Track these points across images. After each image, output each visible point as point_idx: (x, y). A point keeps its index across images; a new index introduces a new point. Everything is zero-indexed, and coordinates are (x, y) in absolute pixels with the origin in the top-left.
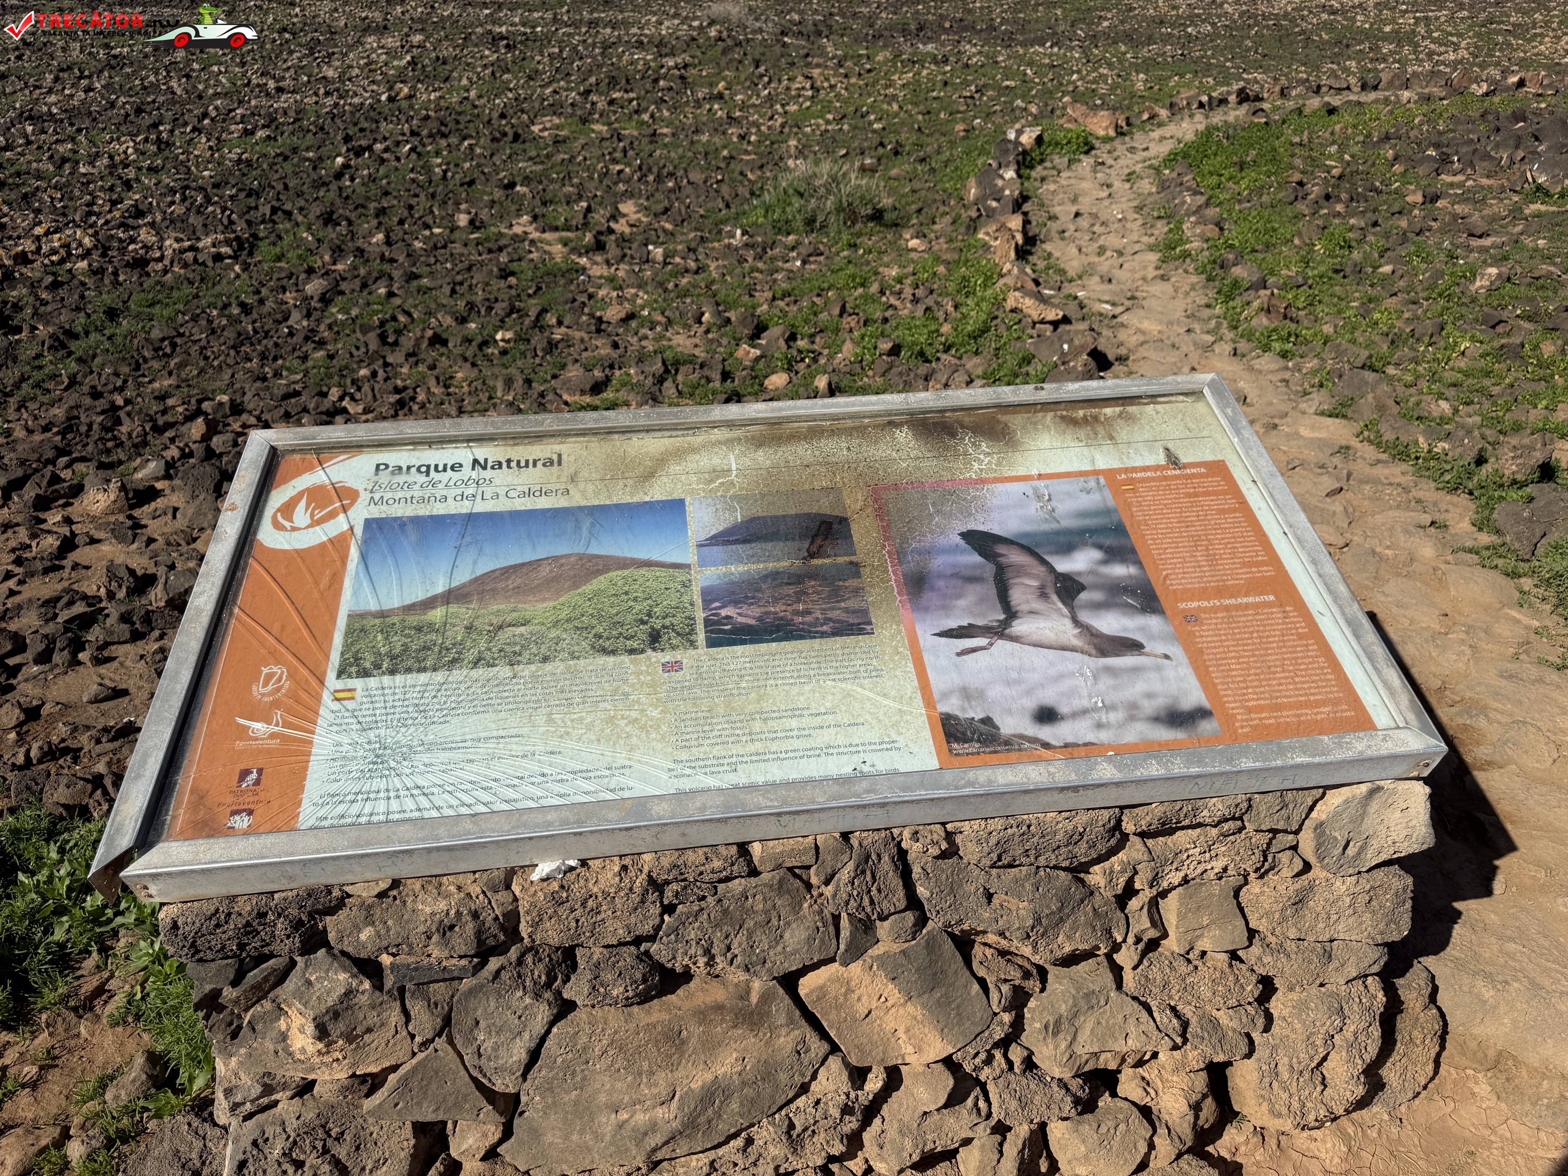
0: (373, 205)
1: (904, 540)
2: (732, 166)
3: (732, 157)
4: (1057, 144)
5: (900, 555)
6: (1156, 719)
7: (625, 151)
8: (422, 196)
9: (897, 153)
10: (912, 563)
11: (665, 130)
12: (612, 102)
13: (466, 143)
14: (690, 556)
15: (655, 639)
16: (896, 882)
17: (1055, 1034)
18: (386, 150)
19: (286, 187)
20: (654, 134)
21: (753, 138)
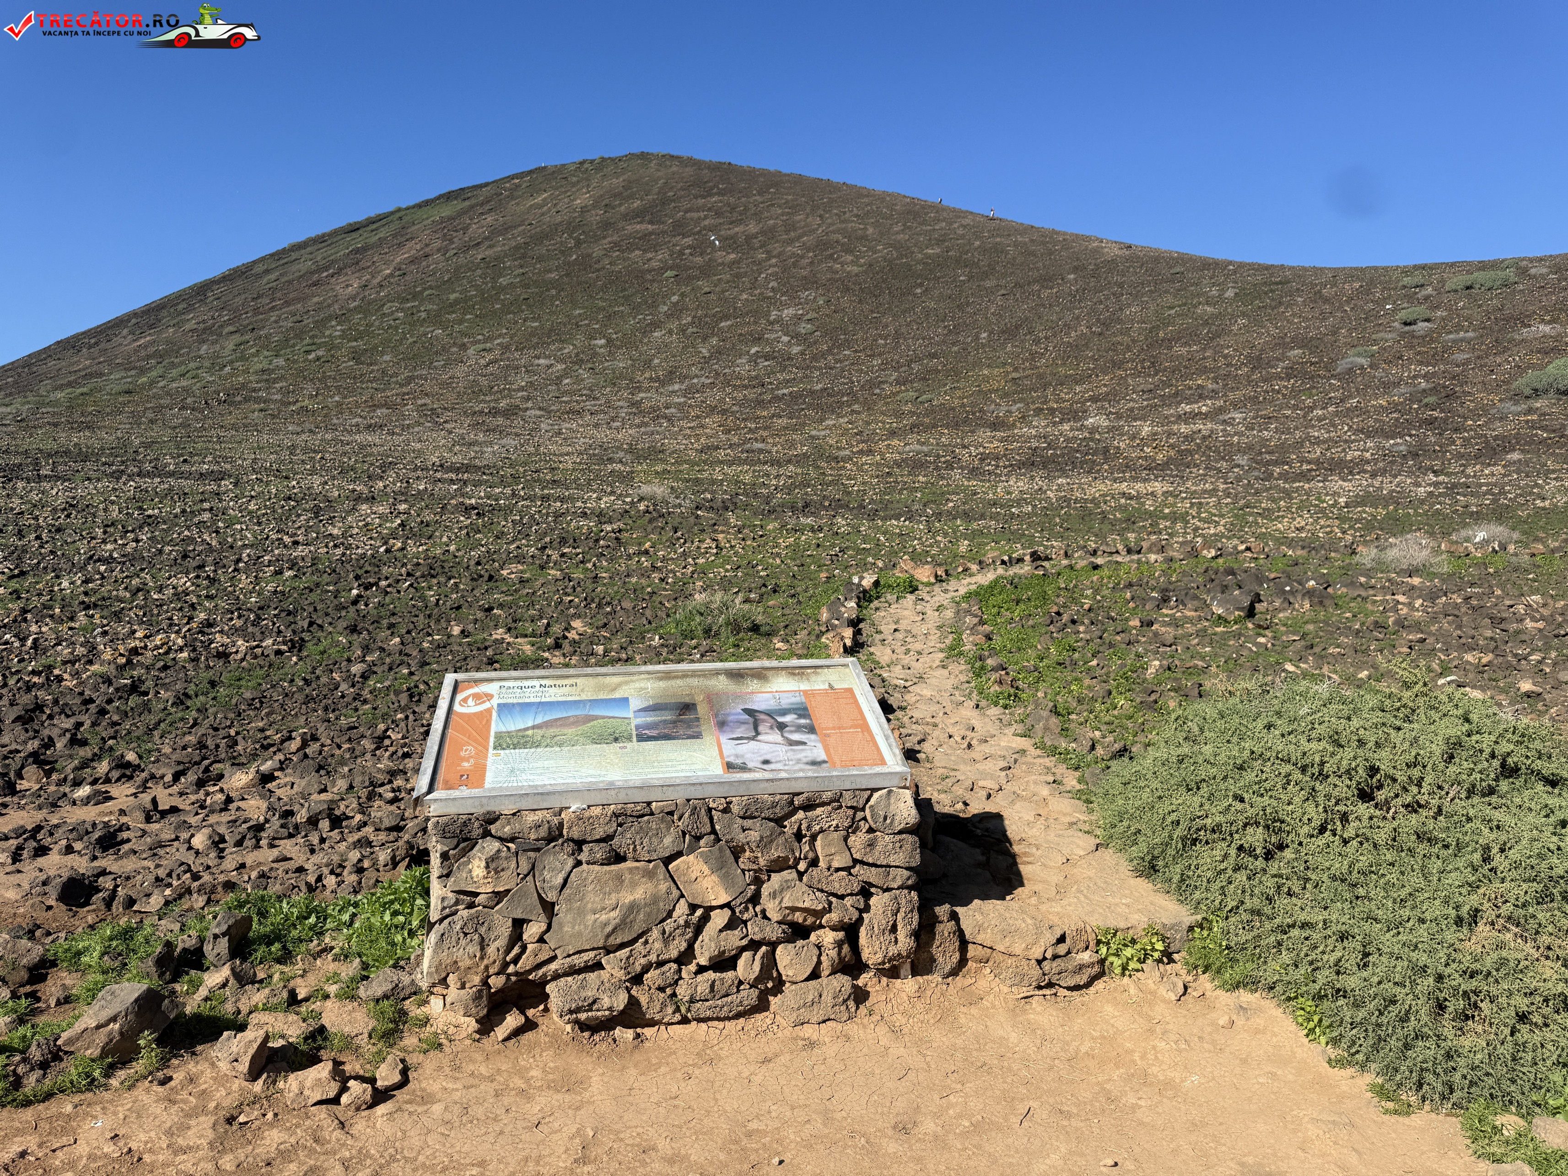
0: (385, 622)
1: (718, 711)
2: (654, 598)
3: (654, 593)
4: (890, 586)
5: (716, 715)
6: (807, 763)
7: (574, 588)
8: (421, 616)
9: (775, 591)
10: (720, 718)
11: (604, 575)
12: (563, 555)
13: (452, 581)
14: (631, 715)
15: (616, 740)
16: (706, 820)
17: (774, 898)
18: (389, 586)
19: (315, 610)
20: (596, 577)
21: (670, 580)
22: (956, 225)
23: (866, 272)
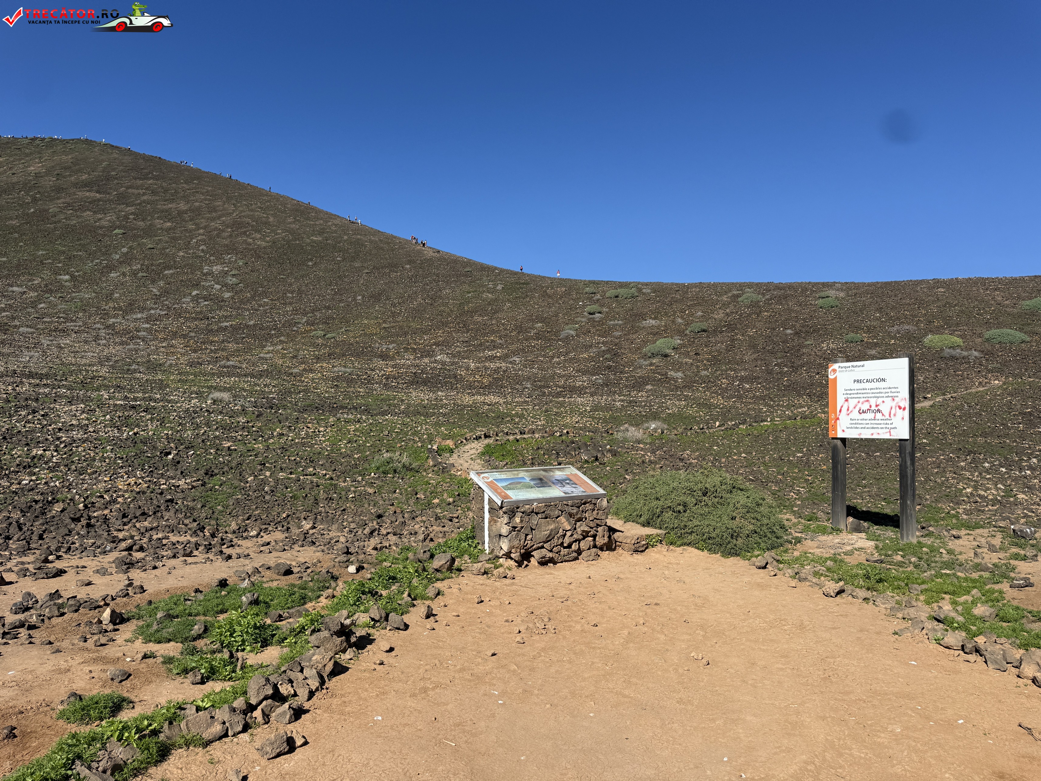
1: (549, 480)
4: (443, 450)
10: (551, 482)
14: (529, 481)
15: (530, 487)
16: (564, 507)
17: (579, 528)
22: (330, 223)
23: (271, 247)
